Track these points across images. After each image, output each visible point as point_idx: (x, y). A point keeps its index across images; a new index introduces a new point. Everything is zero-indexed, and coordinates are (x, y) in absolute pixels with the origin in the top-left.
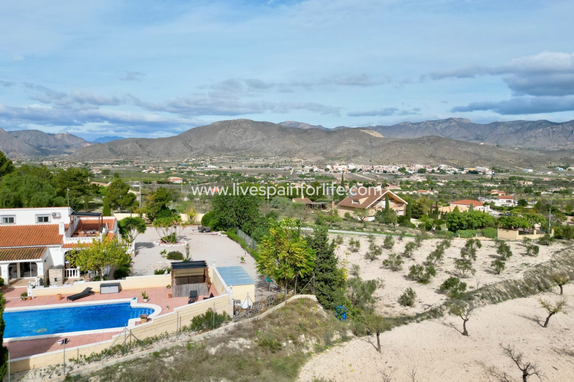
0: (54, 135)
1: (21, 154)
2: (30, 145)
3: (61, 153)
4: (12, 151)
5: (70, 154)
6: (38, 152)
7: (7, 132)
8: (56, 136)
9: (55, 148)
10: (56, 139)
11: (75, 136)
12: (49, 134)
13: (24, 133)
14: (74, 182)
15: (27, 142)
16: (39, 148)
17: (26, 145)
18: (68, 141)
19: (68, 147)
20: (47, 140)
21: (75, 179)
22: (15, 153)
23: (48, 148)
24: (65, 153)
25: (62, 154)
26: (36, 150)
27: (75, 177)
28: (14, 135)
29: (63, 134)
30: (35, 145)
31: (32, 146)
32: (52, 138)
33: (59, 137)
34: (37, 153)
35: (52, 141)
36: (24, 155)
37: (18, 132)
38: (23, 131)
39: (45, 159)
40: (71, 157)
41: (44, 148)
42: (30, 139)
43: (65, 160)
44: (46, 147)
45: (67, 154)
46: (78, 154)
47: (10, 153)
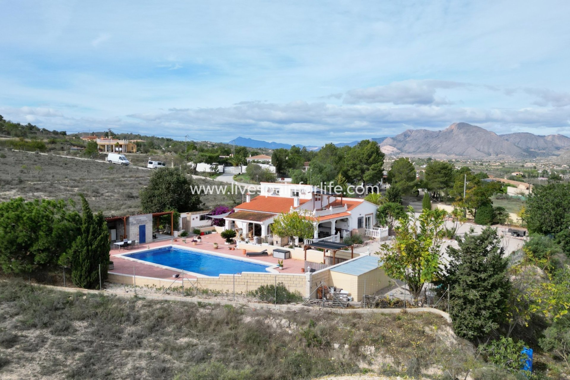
0: (545, 136)
1: (509, 157)
2: (519, 147)
3: (549, 155)
4: (501, 153)
5: (557, 156)
6: (526, 154)
7: (499, 135)
8: (546, 138)
9: (544, 150)
10: (545, 141)
11: (567, 137)
12: (539, 136)
13: (514, 136)
14: (438, 174)
15: (516, 145)
16: (527, 150)
17: (515, 147)
18: (558, 143)
19: (558, 148)
20: (536, 142)
21: (439, 172)
22: (504, 155)
23: (537, 151)
24: (554, 155)
25: (551, 156)
26: (524, 152)
27: (439, 169)
28: (505, 138)
29: (554, 136)
30: (524, 147)
31: (520, 148)
32: (542, 140)
33: (549, 139)
34: (524, 155)
35: (541, 143)
36: (512, 157)
37: (509, 135)
38: (513, 134)
39: (531, 161)
40: (558, 159)
41: (532, 150)
42: (520, 141)
43: (550, 163)
44: (534, 149)
45: (556, 156)
46: (566, 156)
47: (499, 156)
